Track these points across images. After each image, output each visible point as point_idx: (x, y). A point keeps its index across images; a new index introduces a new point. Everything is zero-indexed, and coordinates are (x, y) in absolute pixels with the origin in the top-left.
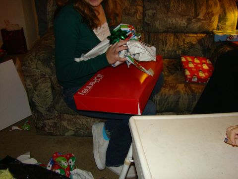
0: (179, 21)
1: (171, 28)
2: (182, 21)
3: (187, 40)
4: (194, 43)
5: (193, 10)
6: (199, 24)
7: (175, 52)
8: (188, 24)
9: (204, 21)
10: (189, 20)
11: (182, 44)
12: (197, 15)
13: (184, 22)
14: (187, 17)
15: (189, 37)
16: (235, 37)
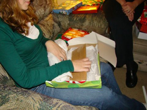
2: (42, 10)
3: (49, 24)
4: (53, 23)
6: (49, 8)
7: (51, 36)
8: (45, 11)
9: (50, 5)
10: (45, 7)
11: (49, 28)
12: (46, 2)
13: (43, 10)
14: (43, 6)
15: (47, 20)
16: (75, 7)
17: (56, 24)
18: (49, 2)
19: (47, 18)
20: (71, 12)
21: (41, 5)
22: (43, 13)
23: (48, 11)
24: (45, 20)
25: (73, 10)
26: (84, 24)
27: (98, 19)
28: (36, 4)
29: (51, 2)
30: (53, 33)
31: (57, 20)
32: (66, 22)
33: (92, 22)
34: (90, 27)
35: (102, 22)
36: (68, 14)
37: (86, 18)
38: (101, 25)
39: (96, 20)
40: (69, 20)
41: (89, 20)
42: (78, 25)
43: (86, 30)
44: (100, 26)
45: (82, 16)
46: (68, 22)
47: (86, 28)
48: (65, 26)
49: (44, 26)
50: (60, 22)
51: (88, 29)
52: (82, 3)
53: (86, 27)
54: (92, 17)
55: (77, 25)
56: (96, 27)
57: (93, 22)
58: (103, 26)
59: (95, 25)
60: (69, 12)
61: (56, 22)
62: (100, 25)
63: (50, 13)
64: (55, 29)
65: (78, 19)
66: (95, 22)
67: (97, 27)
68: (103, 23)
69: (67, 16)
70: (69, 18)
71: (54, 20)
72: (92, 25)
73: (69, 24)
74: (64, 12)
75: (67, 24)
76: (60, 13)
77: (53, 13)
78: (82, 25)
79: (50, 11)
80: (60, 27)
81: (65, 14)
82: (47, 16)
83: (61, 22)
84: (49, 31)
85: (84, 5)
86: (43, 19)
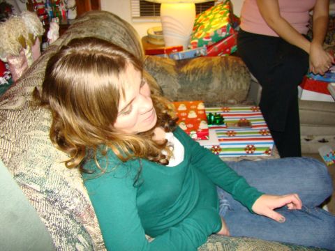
26: (210, 86)
27: (234, 74)
32: (173, 87)
33: (224, 82)
34: (221, 90)
35: (241, 80)
37: (213, 75)
38: (241, 85)
39: (231, 76)
40: (179, 83)
41: (219, 79)
42: (199, 89)
43: (214, 97)
44: (239, 87)
45: (204, 71)
46: (179, 86)
47: (214, 94)
48: (172, 94)
51: (218, 94)
53: (214, 92)
55: (197, 90)
56: (232, 90)
57: (227, 82)
58: (244, 87)
59: (232, 86)
62: (239, 84)
65: (197, 78)
66: (231, 81)
67: (235, 88)
68: (244, 81)
70: (180, 79)
72: (225, 87)
73: (181, 91)
75: (176, 90)
78: (207, 89)
83: (164, 86)
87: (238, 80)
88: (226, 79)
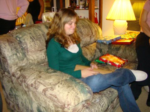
0: (87, 39)
1: (85, 44)
3: (92, 49)
4: (95, 49)
5: (91, 31)
6: (94, 38)
7: (92, 57)
8: (91, 39)
9: (95, 36)
10: (91, 37)
11: (92, 52)
12: (92, 33)
13: (89, 39)
14: (89, 36)
15: (91, 46)
16: (114, 39)
17: (98, 50)
18: (95, 34)
19: (92, 45)
20: (110, 42)
21: (88, 35)
22: (89, 41)
23: (93, 40)
24: (90, 46)
25: (112, 41)
26: (119, 52)
27: (130, 49)
28: (85, 34)
29: (96, 34)
30: (94, 56)
31: (99, 47)
32: (105, 49)
33: (125, 51)
35: (132, 52)
36: (108, 44)
37: (121, 48)
38: (132, 54)
39: (128, 49)
41: (123, 49)
42: (114, 52)
43: (120, 56)
44: (130, 54)
45: (118, 46)
46: (107, 50)
48: (105, 53)
49: (88, 49)
50: (101, 49)
51: (121, 55)
52: (120, 37)
54: (126, 47)
57: (126, 51)
58: (133, 55)
59: (127, 53)
60: (109, 42)
61: (98, 49)
62: (130, 53)
63: (95, 42)
64: (96, 53)
65: (114, 48)
66: (127, 51)
67: (128, 55)
69: (107, 45)
70: (109, 47)
71: (97, 47)
72: (124, 53)
73: (108, 51)
74: (105, 42)
75: (106, 51)
76: (102, 42)
77: (97, 43)
78: (117, 53)
79: (95, 41)
80: (101, 53)
81: (105, 43)
82: (92, 43)
84: (92, 53)
85: (122, 39)
86: (88, 45)
87: (131, 51)
88: (126, 50)
